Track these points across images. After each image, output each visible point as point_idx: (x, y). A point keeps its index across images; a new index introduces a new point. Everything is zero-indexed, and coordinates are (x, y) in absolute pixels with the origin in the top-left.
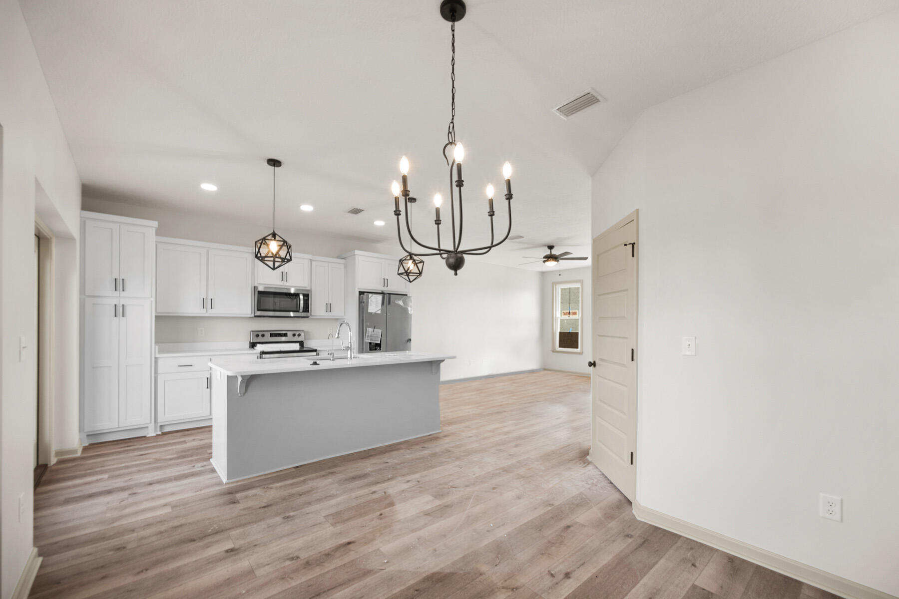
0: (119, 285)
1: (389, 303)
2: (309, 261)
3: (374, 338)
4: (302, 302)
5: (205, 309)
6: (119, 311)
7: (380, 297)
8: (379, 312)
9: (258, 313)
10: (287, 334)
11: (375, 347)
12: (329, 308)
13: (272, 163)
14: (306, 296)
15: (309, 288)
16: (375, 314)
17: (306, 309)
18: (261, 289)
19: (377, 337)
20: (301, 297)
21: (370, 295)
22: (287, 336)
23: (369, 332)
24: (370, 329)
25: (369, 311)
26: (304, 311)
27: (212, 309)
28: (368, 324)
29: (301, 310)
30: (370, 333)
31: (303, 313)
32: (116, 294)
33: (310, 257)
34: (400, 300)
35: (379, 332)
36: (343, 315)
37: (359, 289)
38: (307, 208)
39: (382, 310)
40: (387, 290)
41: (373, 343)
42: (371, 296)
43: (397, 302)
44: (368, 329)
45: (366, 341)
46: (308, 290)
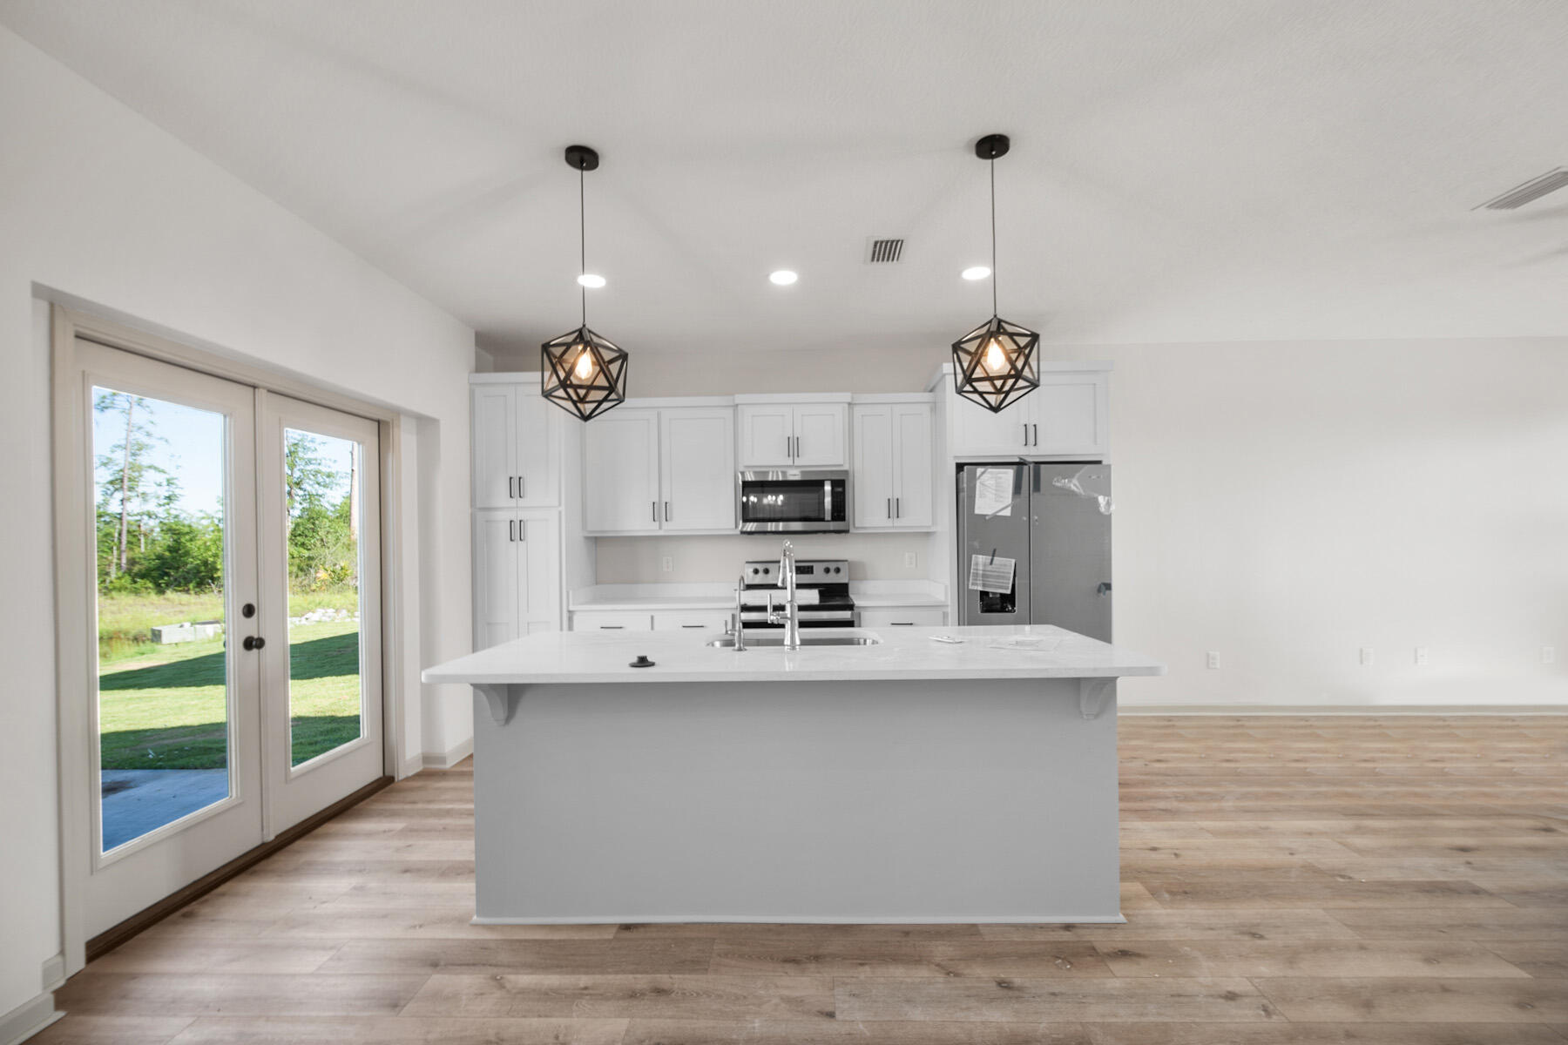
0: (516, 487)
1: (1037, 488)
2: (846, 406)
3: (991, 581)
4: (828, 500)
5: (657, 523)
6: (517, 531)
7: (1009, 473)
8: (1007, 512)
9: (751, 526)
10: (812, 567)
11: (996, 605)
12: (894, 508)
13: (576, 156)
14: (840, 485)
15: (846, 467)
16: (995, 517)
17: (839, 512)
18: (750, 477)
19: (1003, 577)
20: (828, 488)
21: (980, 470)
22: (812, 573)
23: (977, 564)
24: (981, 556)
25: (977, 511)
26: (834, 519)
27: (669, 523)
28: (976, 544)
29: (828, 516)
30: (981, 568)
31: (832, 523)
32: (513, 502)
33: (847, 397)
34: (1070, 477)
35: (1006, 565)
36: (930, 524)
37: (956, 457)
38: (784, 278)
39: (1014, 508)
40: (1031, 453)
41: (993, 593)
42: (983, 473)
43: (1058, 484)
44: (974, 556)
45: (971, 587)
46: (846, 472)
